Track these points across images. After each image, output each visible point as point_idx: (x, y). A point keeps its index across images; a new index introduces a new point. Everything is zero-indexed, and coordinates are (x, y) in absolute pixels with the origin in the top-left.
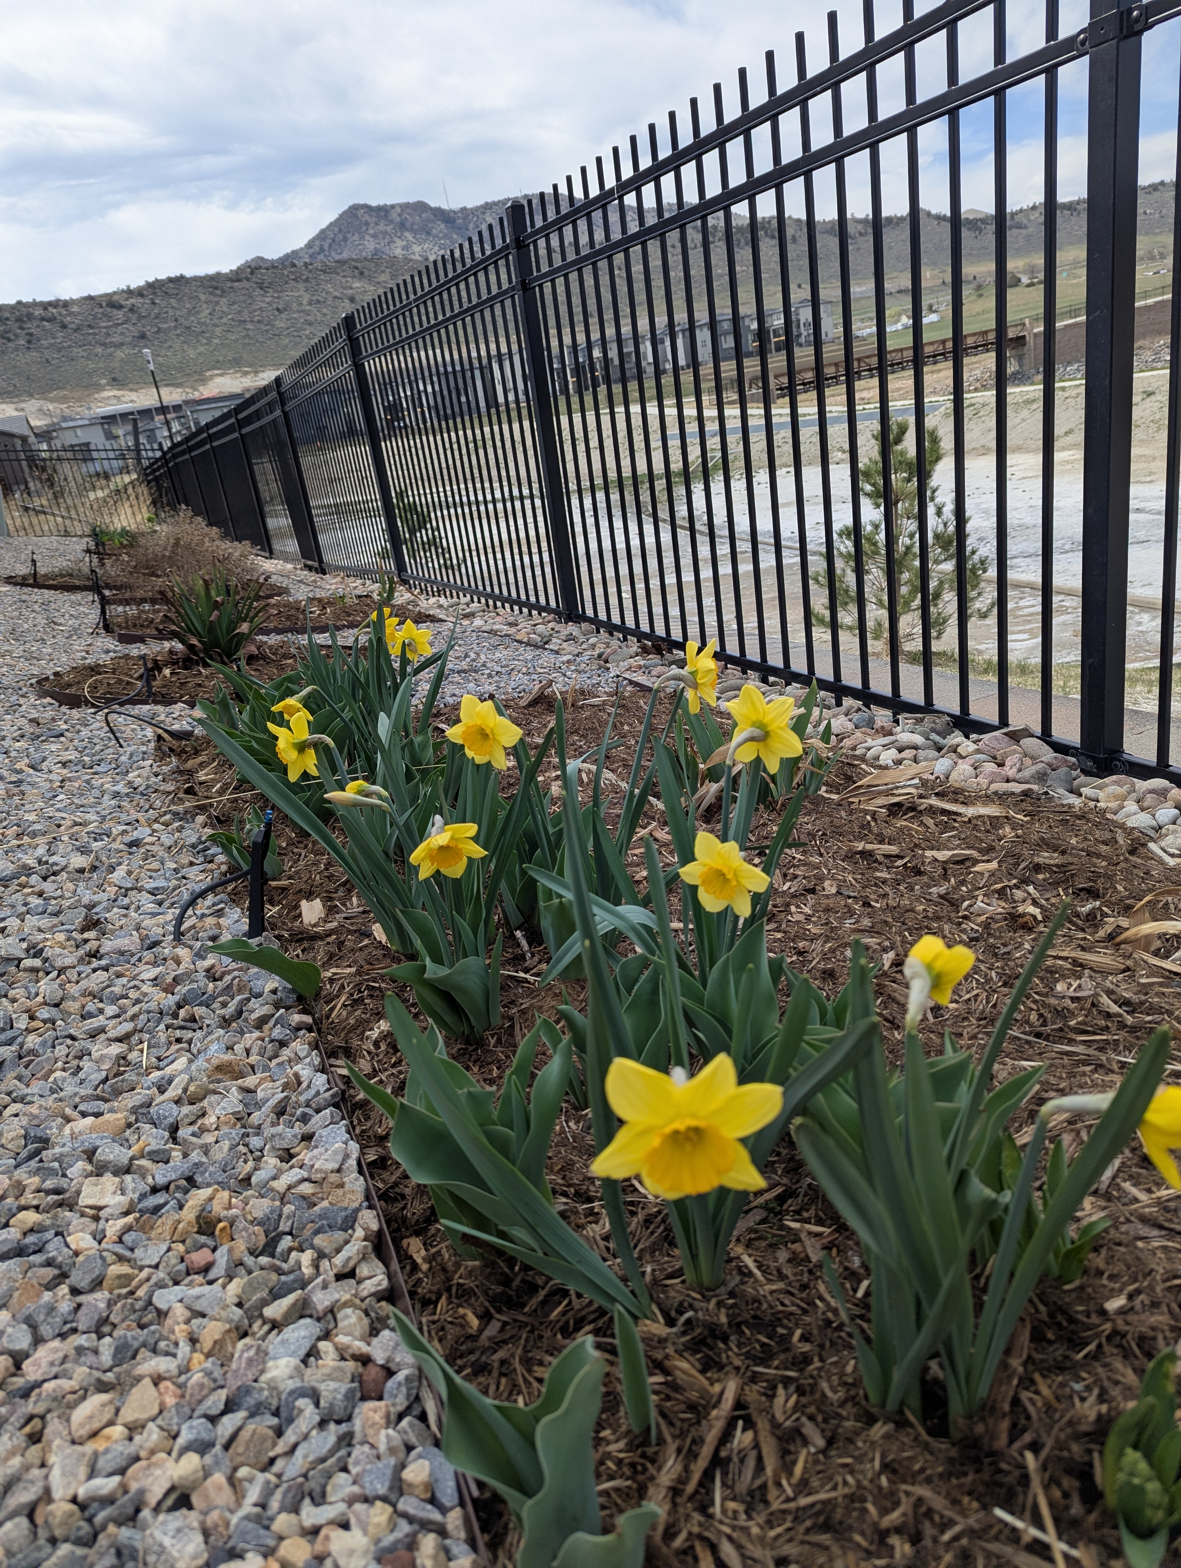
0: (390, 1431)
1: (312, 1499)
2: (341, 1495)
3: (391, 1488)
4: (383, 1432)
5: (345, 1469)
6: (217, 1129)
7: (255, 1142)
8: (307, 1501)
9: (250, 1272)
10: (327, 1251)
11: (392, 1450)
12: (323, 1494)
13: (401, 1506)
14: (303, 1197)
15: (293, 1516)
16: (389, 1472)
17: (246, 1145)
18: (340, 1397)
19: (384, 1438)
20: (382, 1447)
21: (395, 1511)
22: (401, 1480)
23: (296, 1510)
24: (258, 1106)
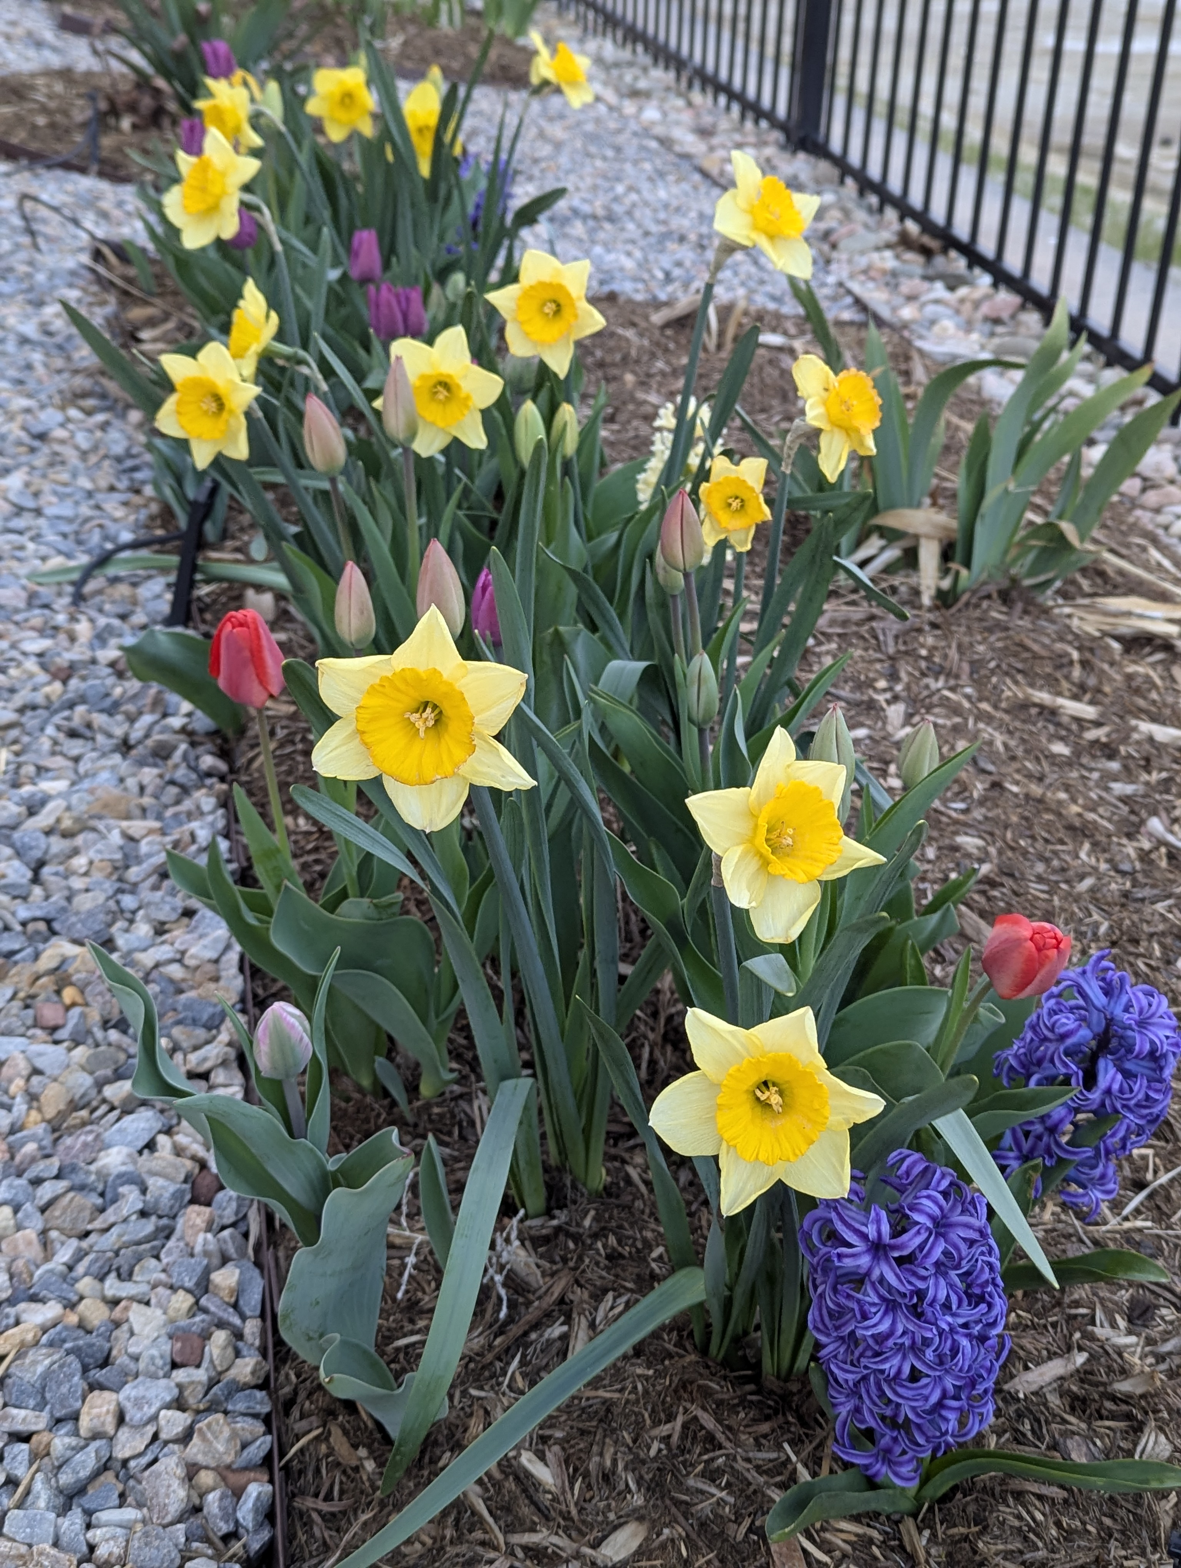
0: (209, 1236)
1: (119, 1276)
2: (146, 1278)
3: (197, 1284)
4: (201, 1237)
5: (157, 1257)
6: (86, 874)
7: (128, 901)
8: (113, 1275)
9: (97, 1045)
10: (185, 1045)
11: (206, 1253)
12: (131, 1274)
13: (203, 1301)
14: (171, 981)
15: (96, 1283)
16: (199, 1270)
17: (118, 902)
18: (167, 1195)
19: (202, 1240)
20: (198, 1249)
21: (197, 1302)
22: (208, 1280)
23: (102, 1279)
24: (139, 860)
